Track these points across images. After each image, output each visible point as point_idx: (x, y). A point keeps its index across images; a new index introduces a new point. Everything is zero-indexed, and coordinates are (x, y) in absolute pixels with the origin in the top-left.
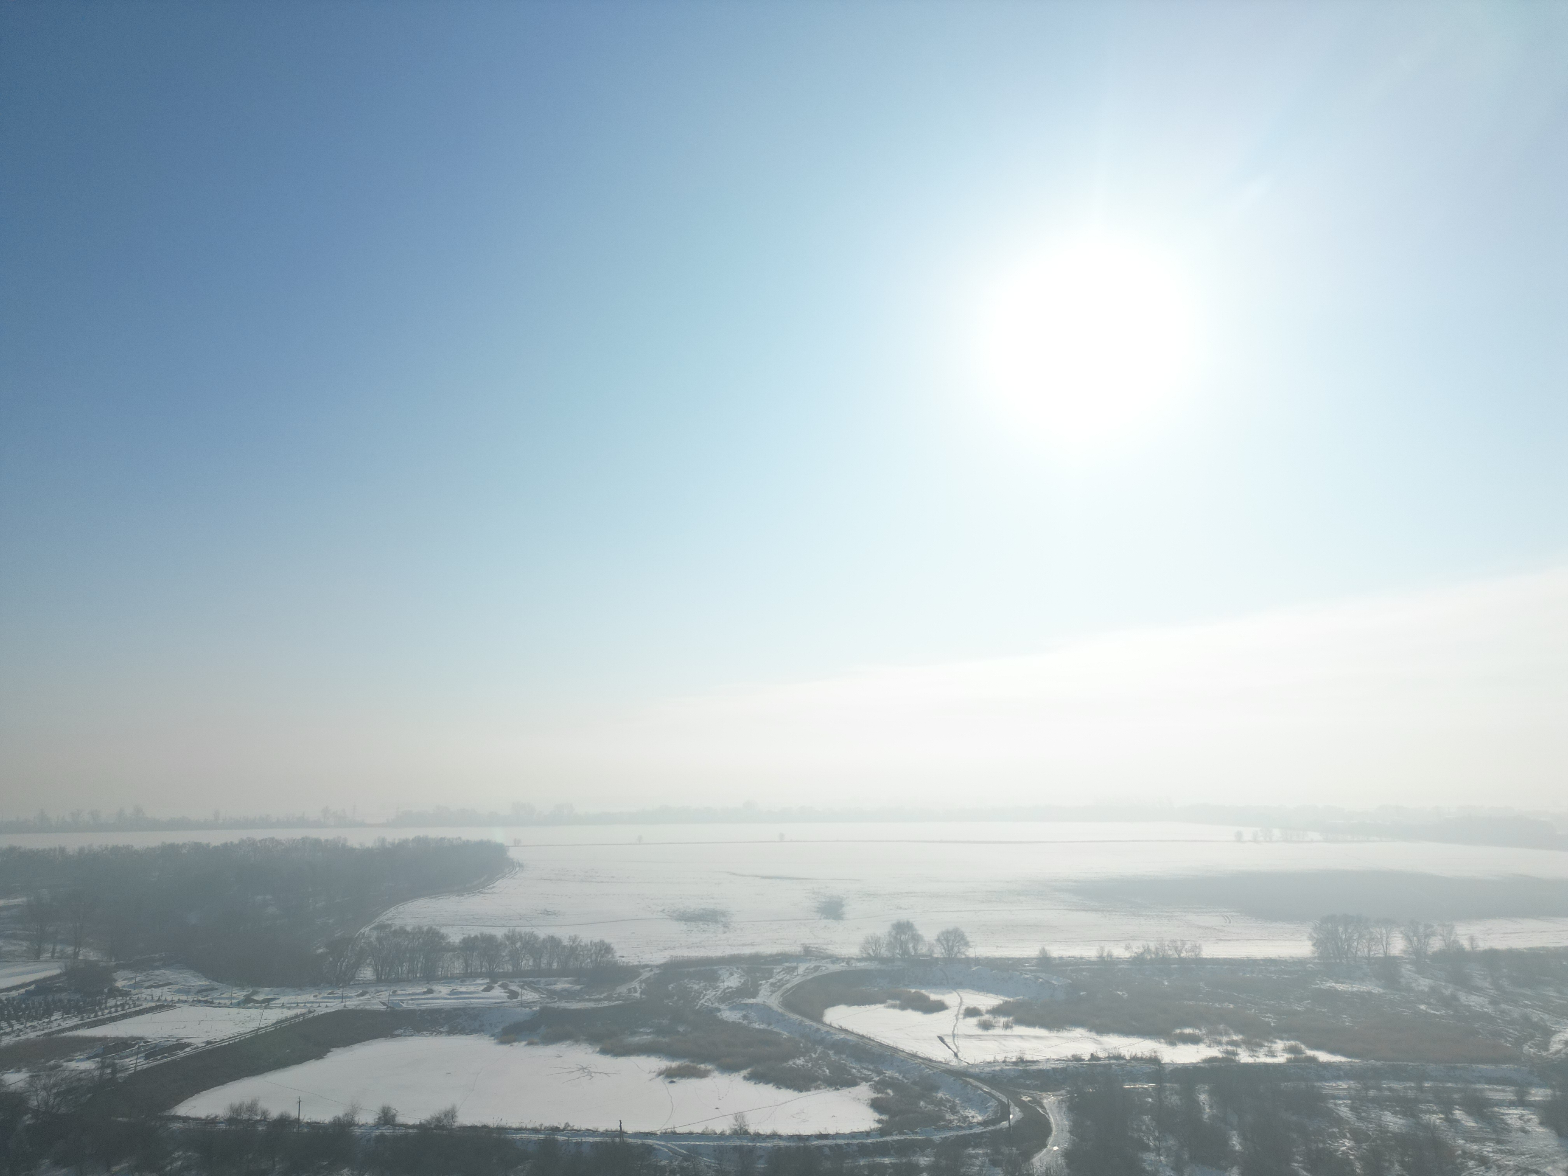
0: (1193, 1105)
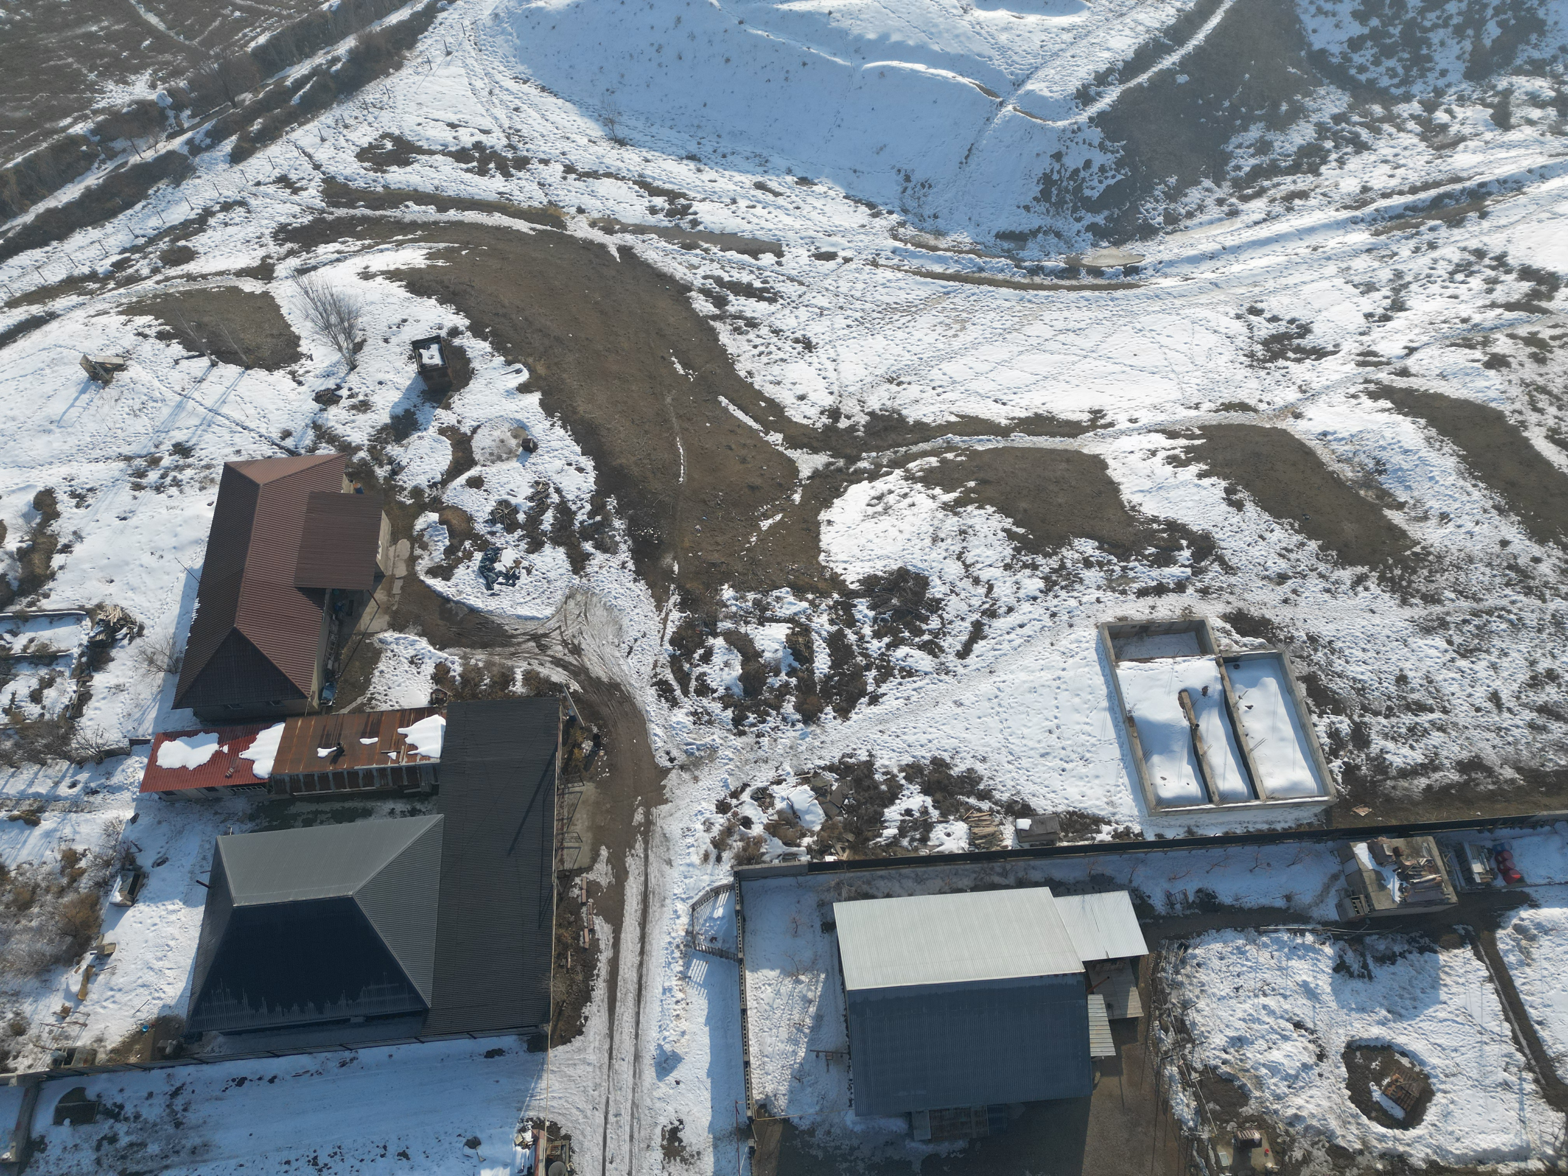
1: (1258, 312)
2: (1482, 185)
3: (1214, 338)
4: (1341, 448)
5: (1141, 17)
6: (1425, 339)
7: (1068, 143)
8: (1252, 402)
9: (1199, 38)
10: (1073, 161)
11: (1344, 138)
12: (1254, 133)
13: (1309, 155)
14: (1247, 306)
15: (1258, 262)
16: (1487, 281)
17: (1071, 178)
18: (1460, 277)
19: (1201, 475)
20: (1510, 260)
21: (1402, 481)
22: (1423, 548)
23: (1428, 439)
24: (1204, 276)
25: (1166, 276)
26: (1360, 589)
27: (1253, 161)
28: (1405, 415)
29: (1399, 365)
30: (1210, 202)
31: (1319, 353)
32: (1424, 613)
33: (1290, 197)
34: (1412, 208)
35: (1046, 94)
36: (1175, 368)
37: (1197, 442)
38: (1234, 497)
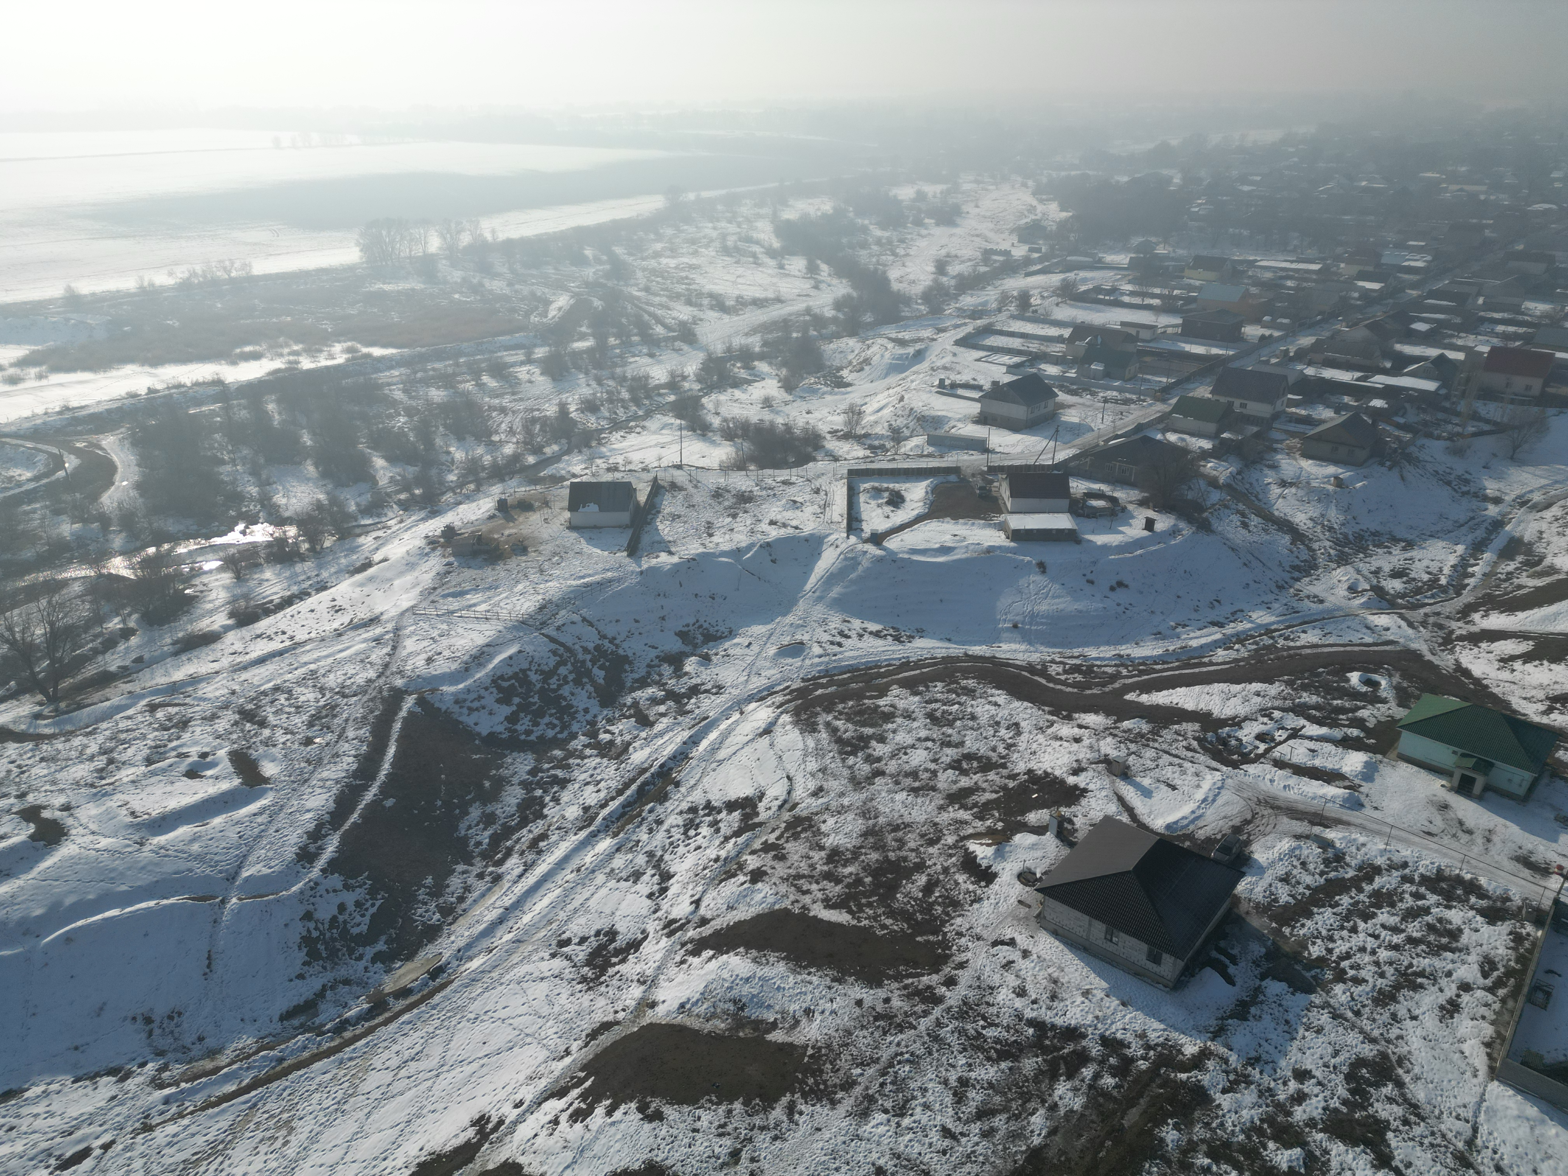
0: (263, 417)
1: (567, 942)
2: (662, 766)
3: (544, 985)
4: (702, 1009)
5: (325, 774)
6: (700, 889)
7: (312, 900)
8: (610, 1018)
9: (386, 767)
10: (325, 911)
11: (546, 783)
12: (475, 812)
13: (528, 807)
14: (554, 943)
15: (541, 904)
16: (711, 825)
17: (331, 927)
18: (692, 832)
19: (609, 1113)
20: (715, 804)
21: (761, 1005)
22: (813, 1047)
23: (755, 960)
24: (504, 939)
25: (471, 959)
26: (797, 1116)
27: (487, 833)
28: (727, 952)
29: (696, 919)
30: (471, 880)
31: (635, 945)
32: (852, 1101)
33: (534, 844)
34: (625, 805)
35: (266, 871)
36: (528, 1031)
37: (588, 1084)
38: (650, 1111)
